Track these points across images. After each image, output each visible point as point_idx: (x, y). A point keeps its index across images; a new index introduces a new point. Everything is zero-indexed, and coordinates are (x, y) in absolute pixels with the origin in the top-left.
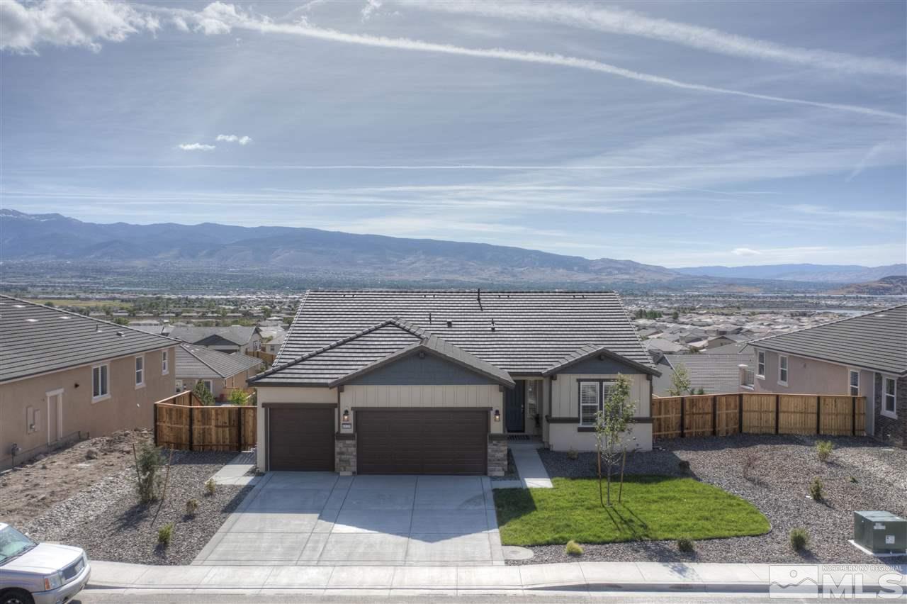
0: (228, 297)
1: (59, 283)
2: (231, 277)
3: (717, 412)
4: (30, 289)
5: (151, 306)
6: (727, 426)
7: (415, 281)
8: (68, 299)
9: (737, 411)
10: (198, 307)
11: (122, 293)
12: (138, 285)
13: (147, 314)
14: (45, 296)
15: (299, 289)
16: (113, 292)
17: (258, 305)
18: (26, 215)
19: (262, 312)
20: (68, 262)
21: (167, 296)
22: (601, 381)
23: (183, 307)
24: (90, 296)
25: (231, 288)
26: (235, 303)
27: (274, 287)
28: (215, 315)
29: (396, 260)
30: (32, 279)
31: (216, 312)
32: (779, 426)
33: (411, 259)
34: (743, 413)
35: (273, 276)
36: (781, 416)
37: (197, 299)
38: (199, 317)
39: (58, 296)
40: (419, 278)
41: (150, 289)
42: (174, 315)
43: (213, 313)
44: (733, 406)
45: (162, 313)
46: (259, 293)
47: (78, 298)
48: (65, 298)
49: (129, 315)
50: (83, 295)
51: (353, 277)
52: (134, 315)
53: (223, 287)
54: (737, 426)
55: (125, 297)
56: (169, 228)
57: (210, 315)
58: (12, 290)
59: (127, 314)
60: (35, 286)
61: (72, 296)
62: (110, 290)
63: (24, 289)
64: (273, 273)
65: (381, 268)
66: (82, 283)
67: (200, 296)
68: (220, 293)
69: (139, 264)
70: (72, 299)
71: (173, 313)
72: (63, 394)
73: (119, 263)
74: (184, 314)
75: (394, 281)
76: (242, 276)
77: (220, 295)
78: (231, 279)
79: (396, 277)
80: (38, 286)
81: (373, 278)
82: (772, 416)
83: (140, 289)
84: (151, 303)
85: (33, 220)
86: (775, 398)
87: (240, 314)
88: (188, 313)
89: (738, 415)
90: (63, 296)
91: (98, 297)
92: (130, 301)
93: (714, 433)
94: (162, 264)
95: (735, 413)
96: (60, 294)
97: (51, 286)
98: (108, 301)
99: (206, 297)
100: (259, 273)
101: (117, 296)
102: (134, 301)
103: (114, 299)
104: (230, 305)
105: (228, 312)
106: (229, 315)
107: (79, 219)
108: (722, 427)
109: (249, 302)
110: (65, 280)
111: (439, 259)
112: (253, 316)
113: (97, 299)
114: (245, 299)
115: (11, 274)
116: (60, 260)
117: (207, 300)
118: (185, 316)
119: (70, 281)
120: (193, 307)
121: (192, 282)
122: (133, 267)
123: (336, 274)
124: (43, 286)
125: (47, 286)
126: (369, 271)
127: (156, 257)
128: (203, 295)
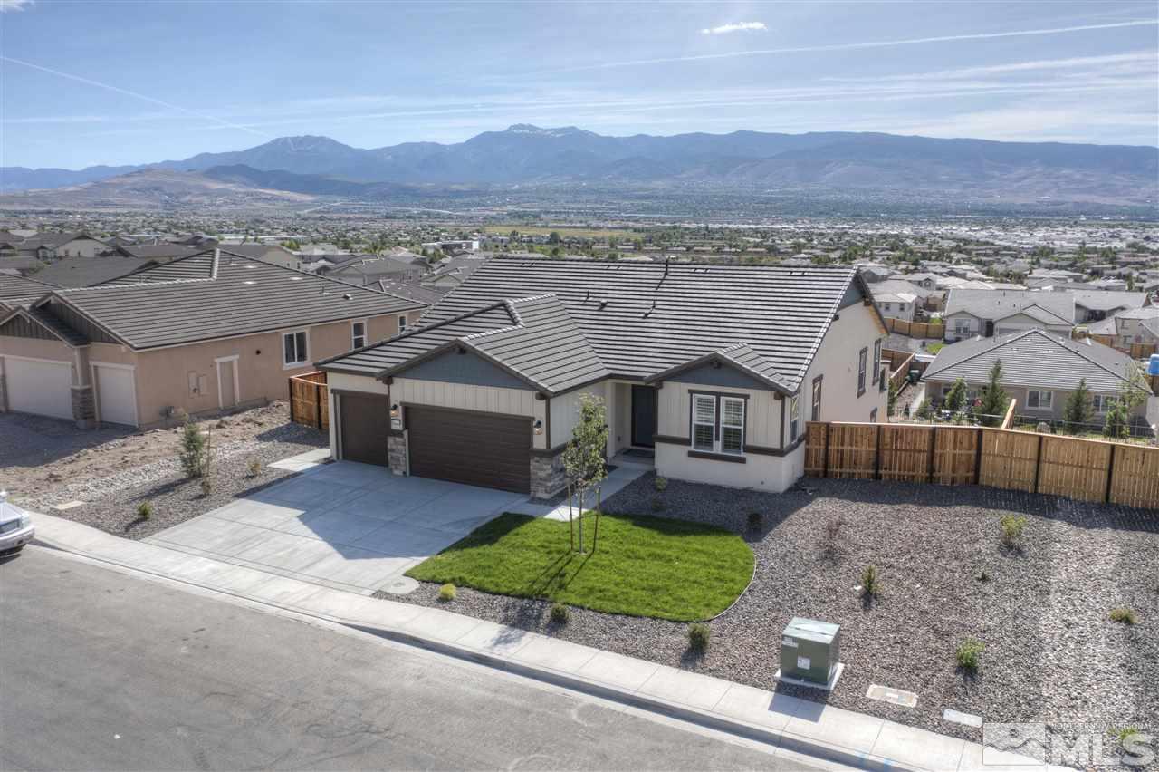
0: (758, 226)
1: (573, 209)
2: (768, 201)
3: (937, 451)
4: (543, 216)
5: (662, 238)
6: (954, 471)
7: (1023, 205)
8: (578, 228)
9: (973, 452)
10: (718, 239)
11: (636, 221)
12: (657, 210)
13: (654, 248)
14: (555, 224)
15: (853, 216)
16: (628, 219)
17: (791, 238)
18: (542, 130)
19: (791, 248)
20: (584, 184)
21: (686, 225)
22: (718, 395)
23: (701, 239)
24: (602, 224)
25: (766, 215)
26: (765, 235)
27: (821, 213)
28: (733, 250)
29: (997, 173)
30: (546, 204)
31: (735, 247)
32: (1040, 481)
33: (1022, 172)
34: (983, 457)
35: (821, 198)
36: (1045, 467)
37: (721, 228)
38: (714, 253)
39: (569, 225)
40: (1032, 201)
41: (670, 216)
42: (685, 249)
43: (731, 247)
44: (966, 444)
45: (673, 246)
46: (800, 221)
47: (588, 227)
48: (575, 227)
49: (635, 249)
50: (594, 224)
51: (932, 199)
52: (640, 249)
53: (755, 215)
54: (971, 474)
55: (639, 225)
56: (697, 138)
57: (727, 249)
58: (525, 218)
59: (632, 247)
60: (548, 212)
61: (583, 225)
62: (626, 217)
63: (536, 216)
64: (822, 194)
65: (973, 186)
66: (597, 209)
67: (725, 225)
68: (750, 221)
69: (661, 185)
70: (583, 228)
71: (684, 246)
72: (238, 360)
73: (639, 184)
74: (696, 248)
75: (992, 205)
76: (782, 200)
77: (749, 224)
78: (767, 203)
79: (997, 199)
80: (552, 213)
81: (960, 201)
82: (1030, 467)
83: (658, 216)
84: (663, 235)
85: (549, 135)
86: (1037, 440)
87: (763, 250)
88: (702, 246)
89: (973, 458)
90: (574, 225)
91: (610, 225)
92: (643, 231)
93: (931, 479)
94: (686, 184)
95: (970, 456)
96: (571, 222)
97: (565, 212)
98: (621, 231)
99: (730, 226)
100: (804, 194)
101: (631, 224)
102: (648, 230)
103: (626, 228)
104: (757, 237)
105: (750, 247)
106: (749, 250)
107: (595, 131)
108: (945, 472)
109: (782, 233)
110: (580, 206)
111: (1065, 172)
112: (779, 253)
113: (608, 228)
114: (778, 229)
115: (526, 199)
116: (576, 182)
117: (730, 230)
118: (697, 251)
119: (584, 206)
120: (712, 239)
121: (719, 206)
122: (653, 189)
123: (908, 195)
124: (556, 212)
125: (560, 212)
126: (955, 191)
127: (679, 176)
128: (729, 223)
